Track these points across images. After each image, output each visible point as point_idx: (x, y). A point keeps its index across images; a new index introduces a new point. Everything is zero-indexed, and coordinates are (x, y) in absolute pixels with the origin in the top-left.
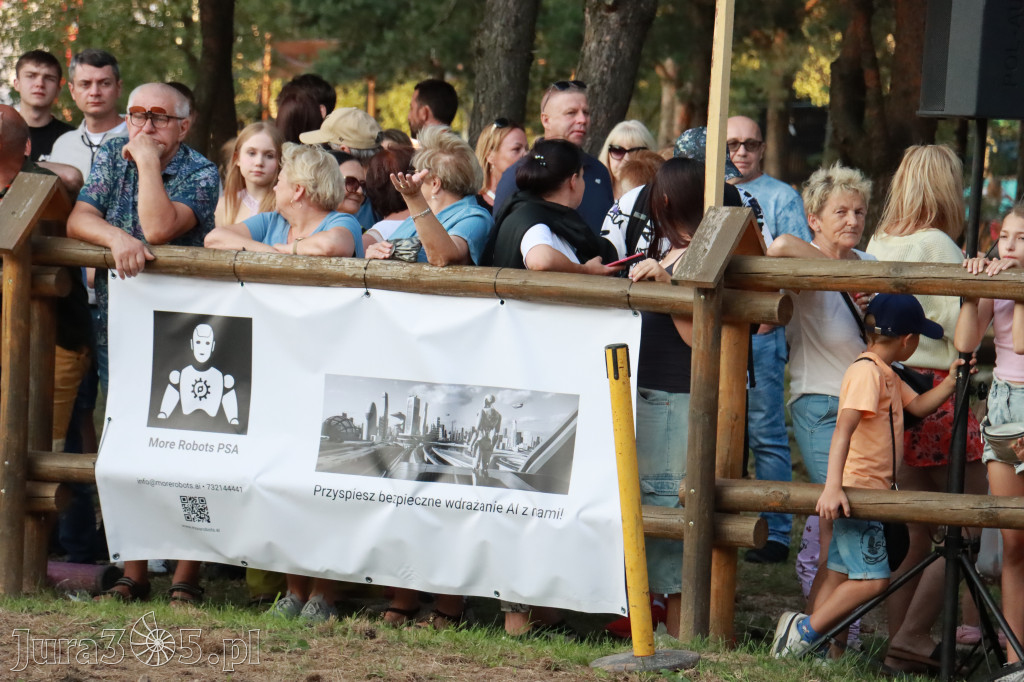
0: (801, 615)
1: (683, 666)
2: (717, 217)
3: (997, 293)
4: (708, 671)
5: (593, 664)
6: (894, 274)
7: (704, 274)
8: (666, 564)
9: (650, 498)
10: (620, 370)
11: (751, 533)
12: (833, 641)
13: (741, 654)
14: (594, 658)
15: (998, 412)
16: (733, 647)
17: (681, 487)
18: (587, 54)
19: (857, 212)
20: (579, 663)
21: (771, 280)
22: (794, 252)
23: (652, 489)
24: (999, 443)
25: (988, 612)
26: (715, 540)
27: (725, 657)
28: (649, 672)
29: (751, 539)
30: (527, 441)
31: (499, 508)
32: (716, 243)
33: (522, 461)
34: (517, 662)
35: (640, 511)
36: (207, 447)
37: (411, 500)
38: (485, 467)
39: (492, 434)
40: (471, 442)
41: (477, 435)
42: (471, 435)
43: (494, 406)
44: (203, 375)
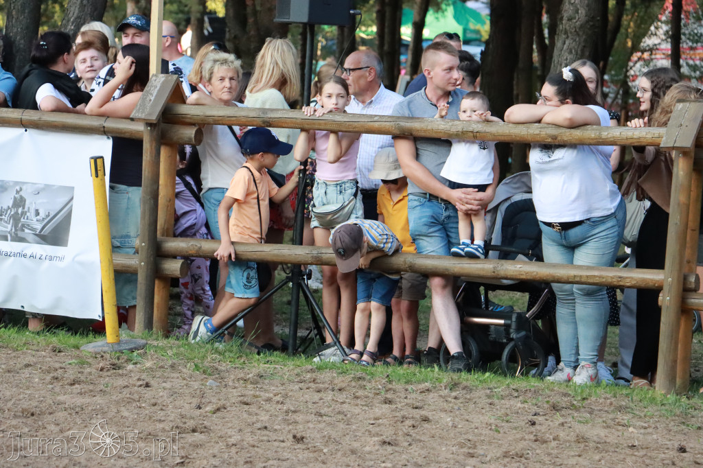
0: (206, 318)
1: (137, 349)
2: (157, 79)
3: (322, 127)
4: (152, 351)
5: (82, 348)
6: (262, 116)
7: (150, 114)
8: (127, 289)
9: (117, 250)
10: (99, 172)
11: (179, 269)
12: (226, 332)
13: (172, 341)
14: (83, 344)
15: (320, 199)
16: (167, 337)
17: (137, 242)
19: (231, 79)
20: (74, 347)
21: (190, 118)
22: (203, 101)
23: (119, 245)
24: (321, 216)
25: (316, 314)
26: (156, 273)
27: (162, 342)
28: (116, 352)
29: (179, 273)
30: (42, 214)
31: (25, 256)
32: (156, 96)
33: (39, 227)
34: (35, 348)
35: (111, 255)
38: (16, 230)
39: (20, 210)
40: (7, 216)
41: (11, 211)
42: (7, 211)
43: (21, 193)
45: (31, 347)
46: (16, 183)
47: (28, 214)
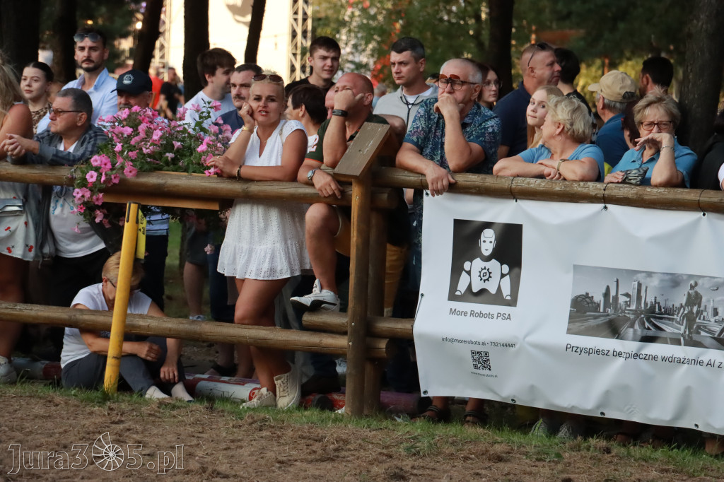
30: (722, 314)
31: (701, 363)
33: (717, 329)
34: (715, 474)
36: (490, 316)
37: (636, 356)
38: (690, 332)
39: (695, 309)
40: (680, 315)
41: (684, 310)
42: (679, 310)
43: (697, 289)
44: (487, 265)
45: (710, 473)
46: (691, 277)
47: (705, 314)
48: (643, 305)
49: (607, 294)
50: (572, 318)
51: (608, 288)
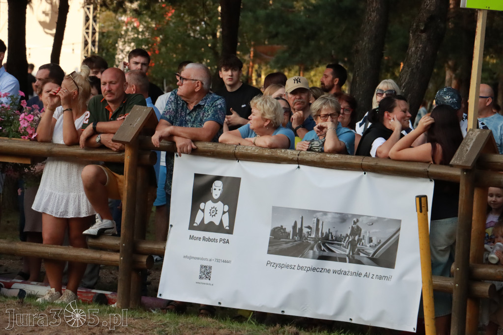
2: (473, 134)
7: (466, 162)
10: (423, 208)
11: (487, 291)
18: (410, 53)
26: (468, 293)
29: (487, 294)
30: (375, 241)
31: (360, 275)
32: (472, 147)
33: (372, 251)
35: (431, 278)
36: (214, 240)
37: (314, 269)
38: (353, 254)
39: (357, 238)
40: (346, 242)
41: (349, 238)
42: (346, 238)
43: (358, 224)
44: (216, 205)
46: (354, 216)
47: (363, 241)
48: (320, 234)
49: (295, 227)
50: (271, 243)
51: (296, 223)
